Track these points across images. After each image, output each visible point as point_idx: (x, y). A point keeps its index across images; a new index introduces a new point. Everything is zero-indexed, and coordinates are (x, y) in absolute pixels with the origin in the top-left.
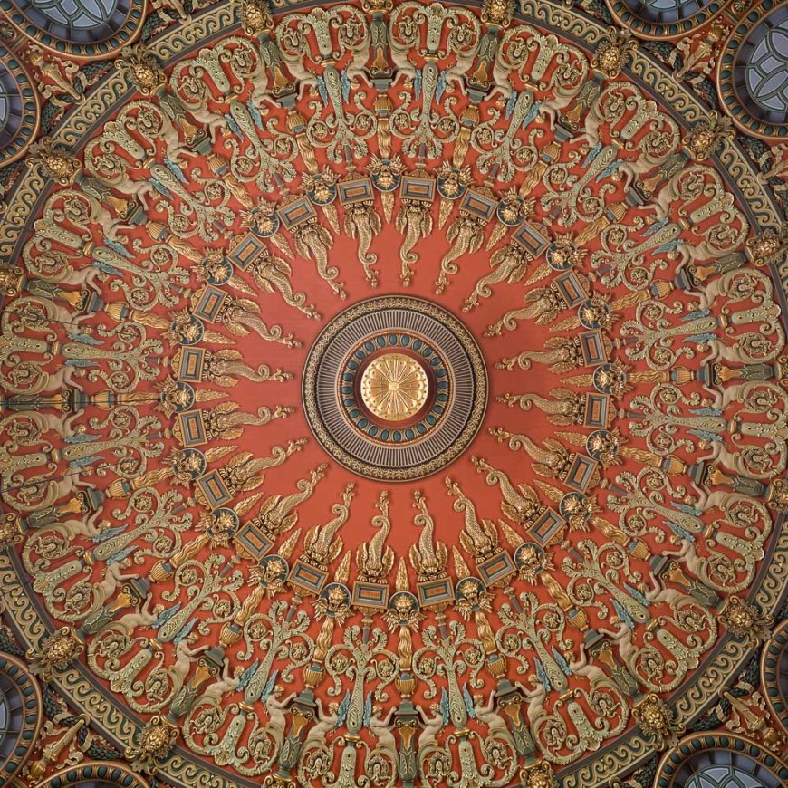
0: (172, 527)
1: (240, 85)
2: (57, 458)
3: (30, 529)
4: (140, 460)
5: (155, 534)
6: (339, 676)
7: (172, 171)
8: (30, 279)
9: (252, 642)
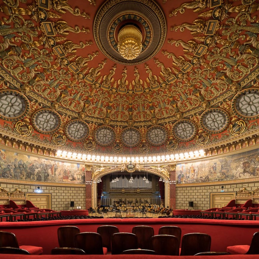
0: (162, 95)
1: (46, 87)
2: (142, 113)
3: (155, 117)
4: (145, 100)
5: (162, 98)
6: (219, 64)
7: (75, 97)
8: (106, 117)
9: (197, 83)
